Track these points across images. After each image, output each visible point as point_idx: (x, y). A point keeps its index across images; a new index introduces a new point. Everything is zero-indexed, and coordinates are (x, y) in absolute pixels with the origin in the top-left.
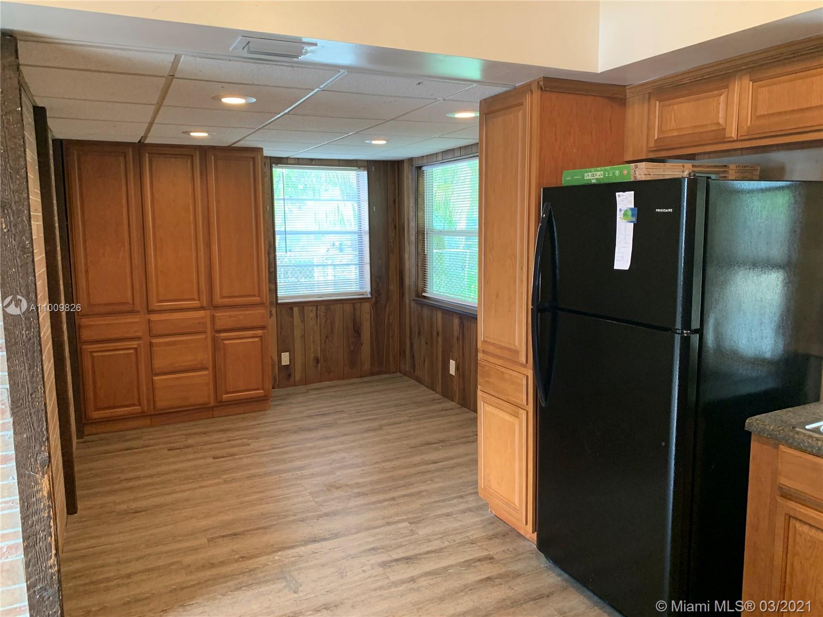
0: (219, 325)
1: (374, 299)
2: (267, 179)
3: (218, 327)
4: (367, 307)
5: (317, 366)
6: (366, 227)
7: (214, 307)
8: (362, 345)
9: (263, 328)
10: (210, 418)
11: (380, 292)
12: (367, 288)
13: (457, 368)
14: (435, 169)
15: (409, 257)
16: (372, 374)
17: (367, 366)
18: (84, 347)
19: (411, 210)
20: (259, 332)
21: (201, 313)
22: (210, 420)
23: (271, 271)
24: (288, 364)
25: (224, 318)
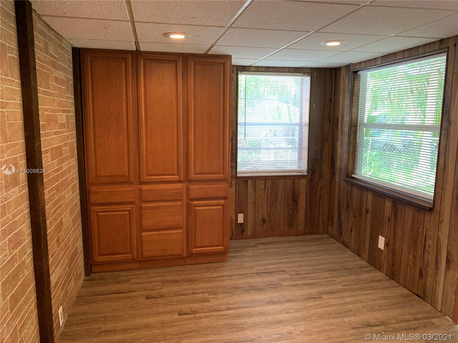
0: (192, 195)
1: (310, 176)
2: (234, 83)
3: (191, 197)
4: (304, 182)
5: (264, 225)
6: (306, 120)
7: (189, 181)
8: (298, 211)
9: (225, 198)
10: (182, 265)
11: (315, 171)
12: (304, 167)
13: (387, 244)
14: (370, 73)
15: (341, 145)
16: (305, 234)
17: (301, 227)
18: (92, 208)
19: (346, 107)
20: (222, 202)
21: (180, 185)
22: (183, 267)
23: (233, 152)
24: (242, 222)
25: (196, 189)
